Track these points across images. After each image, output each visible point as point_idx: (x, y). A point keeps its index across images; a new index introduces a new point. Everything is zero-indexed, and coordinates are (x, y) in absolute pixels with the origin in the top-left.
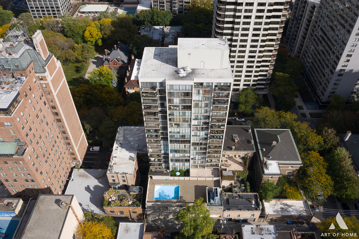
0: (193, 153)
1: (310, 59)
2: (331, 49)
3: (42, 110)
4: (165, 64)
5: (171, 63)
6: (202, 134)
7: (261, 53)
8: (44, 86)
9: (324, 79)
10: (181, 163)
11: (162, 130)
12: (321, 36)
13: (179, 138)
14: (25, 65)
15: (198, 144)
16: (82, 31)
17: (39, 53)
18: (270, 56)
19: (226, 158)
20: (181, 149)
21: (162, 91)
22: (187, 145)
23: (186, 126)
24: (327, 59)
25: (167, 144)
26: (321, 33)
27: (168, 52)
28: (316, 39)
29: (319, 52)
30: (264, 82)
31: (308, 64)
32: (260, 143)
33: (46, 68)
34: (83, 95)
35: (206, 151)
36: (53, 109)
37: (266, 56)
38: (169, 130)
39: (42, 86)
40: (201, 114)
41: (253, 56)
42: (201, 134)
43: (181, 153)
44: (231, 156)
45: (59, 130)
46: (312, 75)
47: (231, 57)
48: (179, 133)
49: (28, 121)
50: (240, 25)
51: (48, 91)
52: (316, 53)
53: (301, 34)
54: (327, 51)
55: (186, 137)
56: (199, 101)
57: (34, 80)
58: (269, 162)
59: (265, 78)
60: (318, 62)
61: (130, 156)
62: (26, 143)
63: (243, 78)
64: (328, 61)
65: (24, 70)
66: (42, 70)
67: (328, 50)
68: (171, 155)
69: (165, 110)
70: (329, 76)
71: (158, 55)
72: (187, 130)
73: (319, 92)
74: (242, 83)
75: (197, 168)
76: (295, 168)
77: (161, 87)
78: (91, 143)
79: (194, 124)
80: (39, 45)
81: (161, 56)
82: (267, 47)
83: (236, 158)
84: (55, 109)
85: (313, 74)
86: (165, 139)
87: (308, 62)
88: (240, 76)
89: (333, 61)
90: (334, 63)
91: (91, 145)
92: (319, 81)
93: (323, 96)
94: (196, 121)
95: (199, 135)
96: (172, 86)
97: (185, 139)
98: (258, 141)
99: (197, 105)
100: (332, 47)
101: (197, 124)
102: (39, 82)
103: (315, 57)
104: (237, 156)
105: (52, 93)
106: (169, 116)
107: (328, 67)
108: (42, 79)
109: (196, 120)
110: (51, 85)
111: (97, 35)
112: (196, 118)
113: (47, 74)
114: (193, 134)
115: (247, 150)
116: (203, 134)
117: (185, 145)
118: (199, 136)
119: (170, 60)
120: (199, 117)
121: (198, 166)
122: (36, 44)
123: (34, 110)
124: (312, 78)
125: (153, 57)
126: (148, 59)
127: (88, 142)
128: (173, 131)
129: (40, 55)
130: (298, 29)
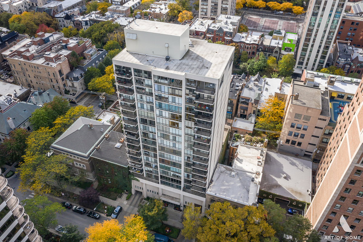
4: (201, 56)
5: (193, 55)
27: (189, 68)
61: (242, 163)
71: (205, 67)
81: (201, 65)
119: (192, 59)
125: (212, 65)
126: (219, 64)
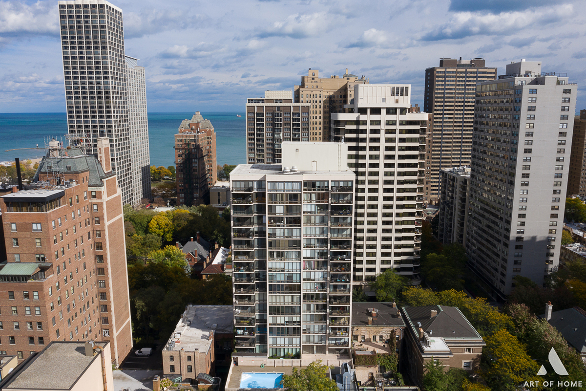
0: (304, 317)
1: (475, 246)
2: (496, 216)
3: (83, 240)
6: (318, 275)
7: (399, 217)
8: (95, 207)
9: (499, 260)
10: (287, 338)
11: (258, 269)
12: (482, 209)
13: (284, 282)
14: (79, 168)
15: (312, 297)
16: (147, 220)
17: (101, 161)
18: (412, 222)
19: (360, 342)
20: (286, 305)
21: (261, 196)
22: (296, 296)
23: (294, 258)
24: (496, 232)
25: (265, 299)
26: (480, 205)
28: (476, 216)
29: (484, 230)
30: (411, 265)
31: (474, 255)
32: (412, 320)
33: (104, 180)
34: (137, 275)
35: (326, 312)
36: (97, 249)
37: (408, 222)
38: (269, 265)
39: (92, 208)
40: (315, 236)
41: (388, 221)
42: (317, 277)
43: (286, 314)
44: (368, 337)
45: (97, 290)
46: (482, 265)
47: (358, 223)
48: (283, 270)
49: (63, 238)
50: (366, 159)
51: (98, 216)
52: (480, 232)
53: (456, 219)
54: (494, 222)
55: (294, 279)
56: (311, 213)
57: (85, 194)
58: (430, 339)
59: (412, 258)
60: (485, 243)
61: (202, 335)
62: (52, 265)
63: (379, 258)
64: (497, 232)
65: (77, 173)
66: (99, 182)
67: (494, 220)
68: (270, 319)
69: (264, 230)
70: (503, 252)
71: (256, 168)
72: (296, 266)
73: (497, 284)
74: (378, 266)
75: (313, 353)
76: (475, 352)
77: (260, 189)
78: (138, 343)
79: (305, 256)
80: (103, 151)
81: (260, 168)
82: (407, 208)
83: (377, 342)
84: (101, 249)
85: (484, 263)
86: (262, 287)
87: (474, 252)
88: (374, 255)
89: (503, 229)
90: (505, 232)
91: (137, 346)
92: (493, 268)
93: (504, 285)
94: (309, 250)
95: (313, 278)
96: (273, 183)
97: (292, 282)
98: (408, 318)
99: (309, 221)
100: (497, 213)
101: (309, 256)
102: (90, 201)
103: (479, 239)
104: (378, 338)
105: (103, 219)
106: (269, 237)
107: (499, 241)
108: (94, 197)
109: (308, 247)
110: (105, 206)
111: (167, 226)
112: (308, 245)
113: (103, 189)
114: (305, 277)
115: (392, 325)
116: (320, 276)
117: (292, 296)
118: (314, 280)
119: (272, 169)
120: (313, 242)
121: (315, 347)
122: (100, 149)
123: (74, 232)
124: (483, 270)
127: (134, 341)
128: (274, 267)
129: (101, 164)
130: (452, 216)
